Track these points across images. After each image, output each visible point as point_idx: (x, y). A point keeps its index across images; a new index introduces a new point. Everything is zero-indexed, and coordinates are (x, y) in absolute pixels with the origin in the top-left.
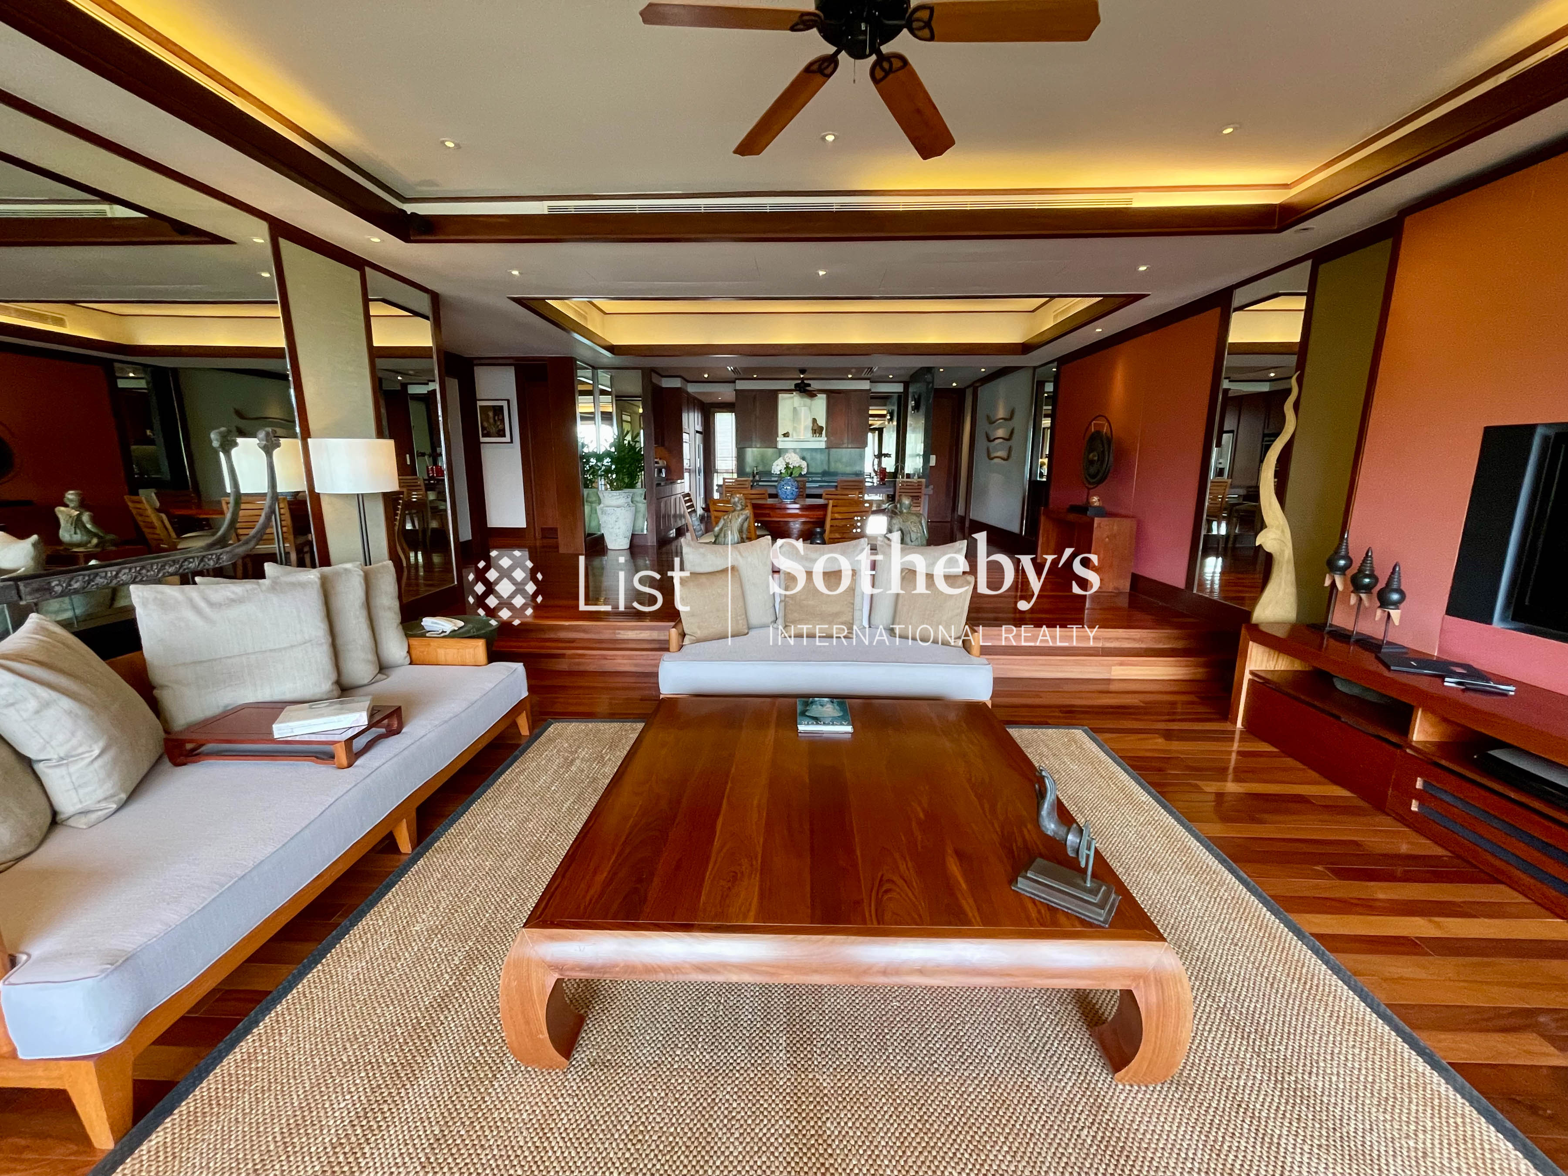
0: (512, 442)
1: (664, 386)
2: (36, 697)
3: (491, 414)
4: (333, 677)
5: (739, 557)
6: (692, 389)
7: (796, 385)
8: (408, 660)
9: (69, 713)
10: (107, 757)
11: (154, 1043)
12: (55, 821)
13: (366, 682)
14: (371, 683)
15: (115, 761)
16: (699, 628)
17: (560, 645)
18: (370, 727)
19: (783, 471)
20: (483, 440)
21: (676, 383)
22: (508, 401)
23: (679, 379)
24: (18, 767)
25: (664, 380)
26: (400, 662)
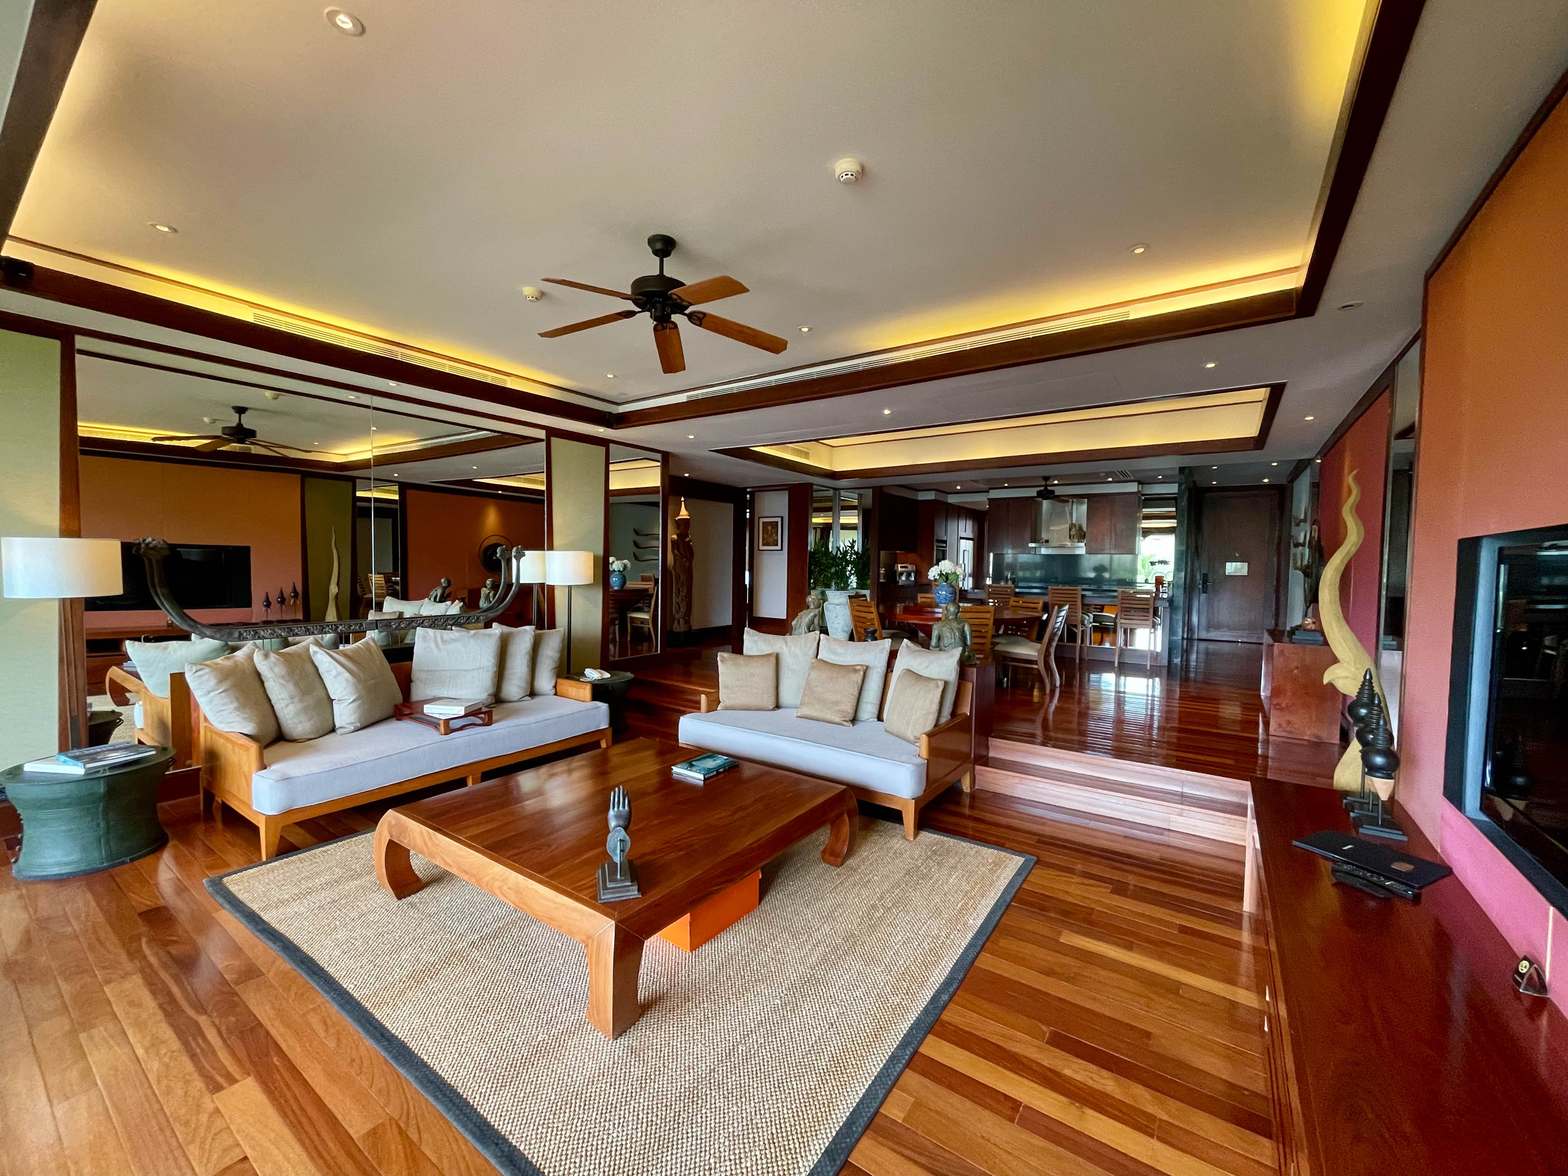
0: (782, 549)
1: (920, 498)
2: (336, 669)
3: (770, 528)
4: (491, 690)
5: (784, 646)
6: (952, 499)
7: (1038, 492)
8: (553, 691)
9: (347, 680)
10: (355, 704)
11: (296, 823)
12: (333, 730)
13: (516, 699)
14: (519, 701)
15: (359, 707)
16: (728, 698)
17: (690, 704)
18: (466, 716)
19: (937, 577)
20: (762, 548)
21: (930, 496)
22: (782, 518)
23: (934, 492)
24: (326, 700)
25: (920, 493)
26: (548, 692)
